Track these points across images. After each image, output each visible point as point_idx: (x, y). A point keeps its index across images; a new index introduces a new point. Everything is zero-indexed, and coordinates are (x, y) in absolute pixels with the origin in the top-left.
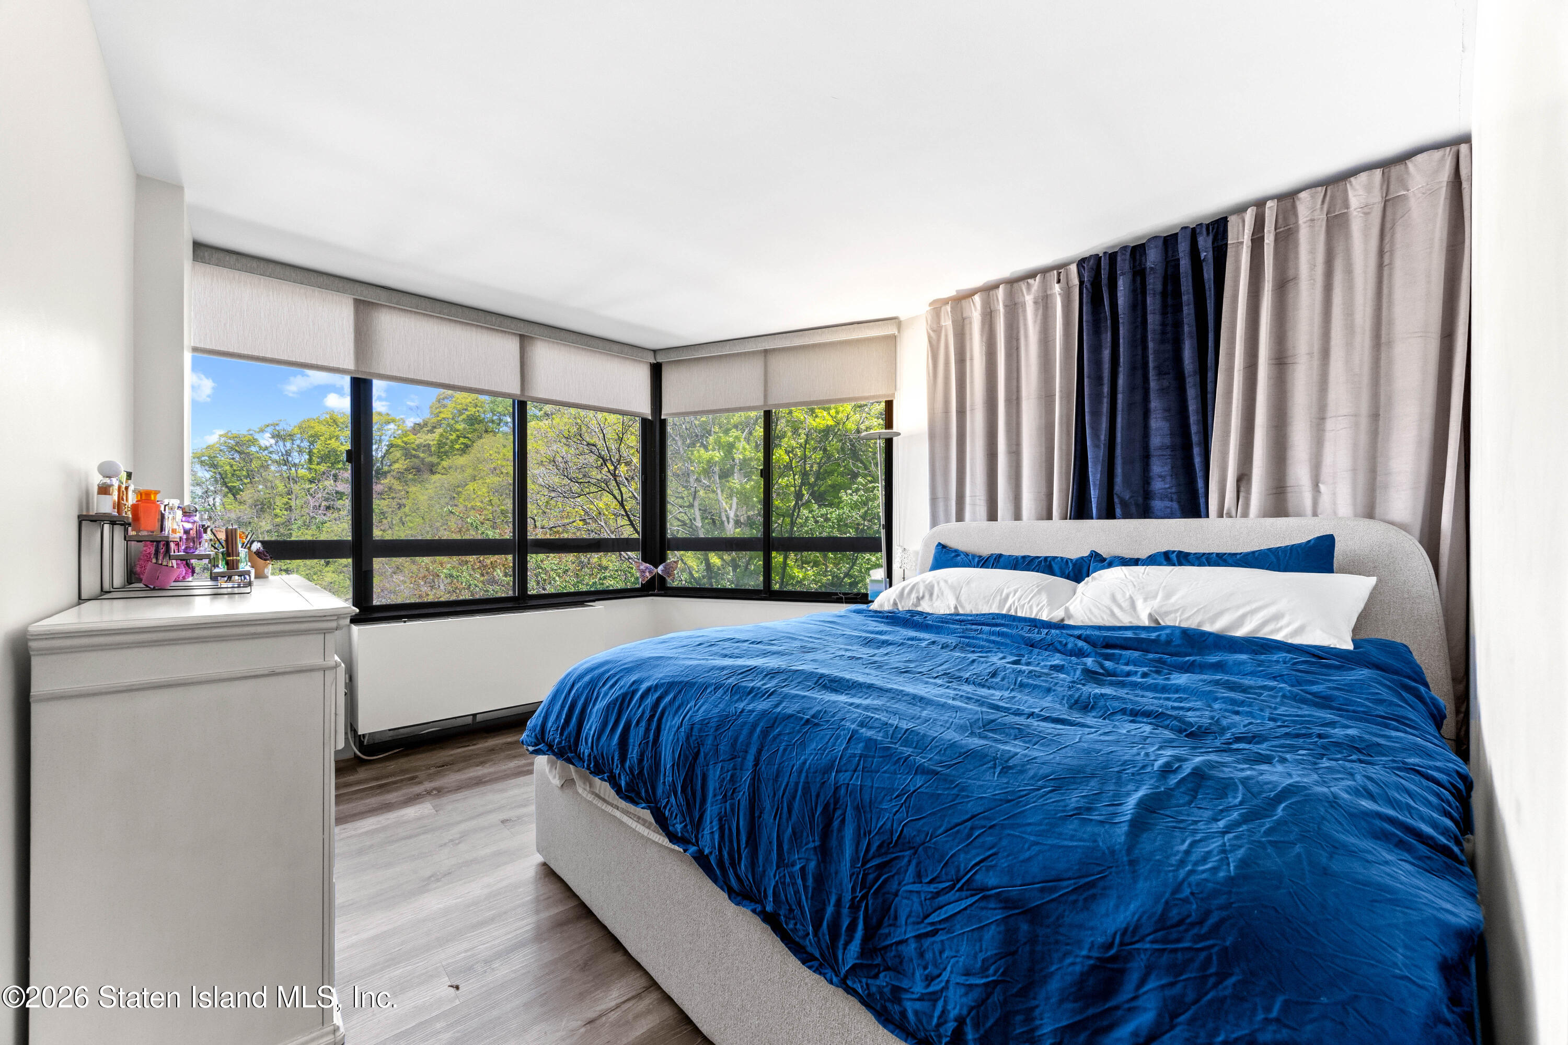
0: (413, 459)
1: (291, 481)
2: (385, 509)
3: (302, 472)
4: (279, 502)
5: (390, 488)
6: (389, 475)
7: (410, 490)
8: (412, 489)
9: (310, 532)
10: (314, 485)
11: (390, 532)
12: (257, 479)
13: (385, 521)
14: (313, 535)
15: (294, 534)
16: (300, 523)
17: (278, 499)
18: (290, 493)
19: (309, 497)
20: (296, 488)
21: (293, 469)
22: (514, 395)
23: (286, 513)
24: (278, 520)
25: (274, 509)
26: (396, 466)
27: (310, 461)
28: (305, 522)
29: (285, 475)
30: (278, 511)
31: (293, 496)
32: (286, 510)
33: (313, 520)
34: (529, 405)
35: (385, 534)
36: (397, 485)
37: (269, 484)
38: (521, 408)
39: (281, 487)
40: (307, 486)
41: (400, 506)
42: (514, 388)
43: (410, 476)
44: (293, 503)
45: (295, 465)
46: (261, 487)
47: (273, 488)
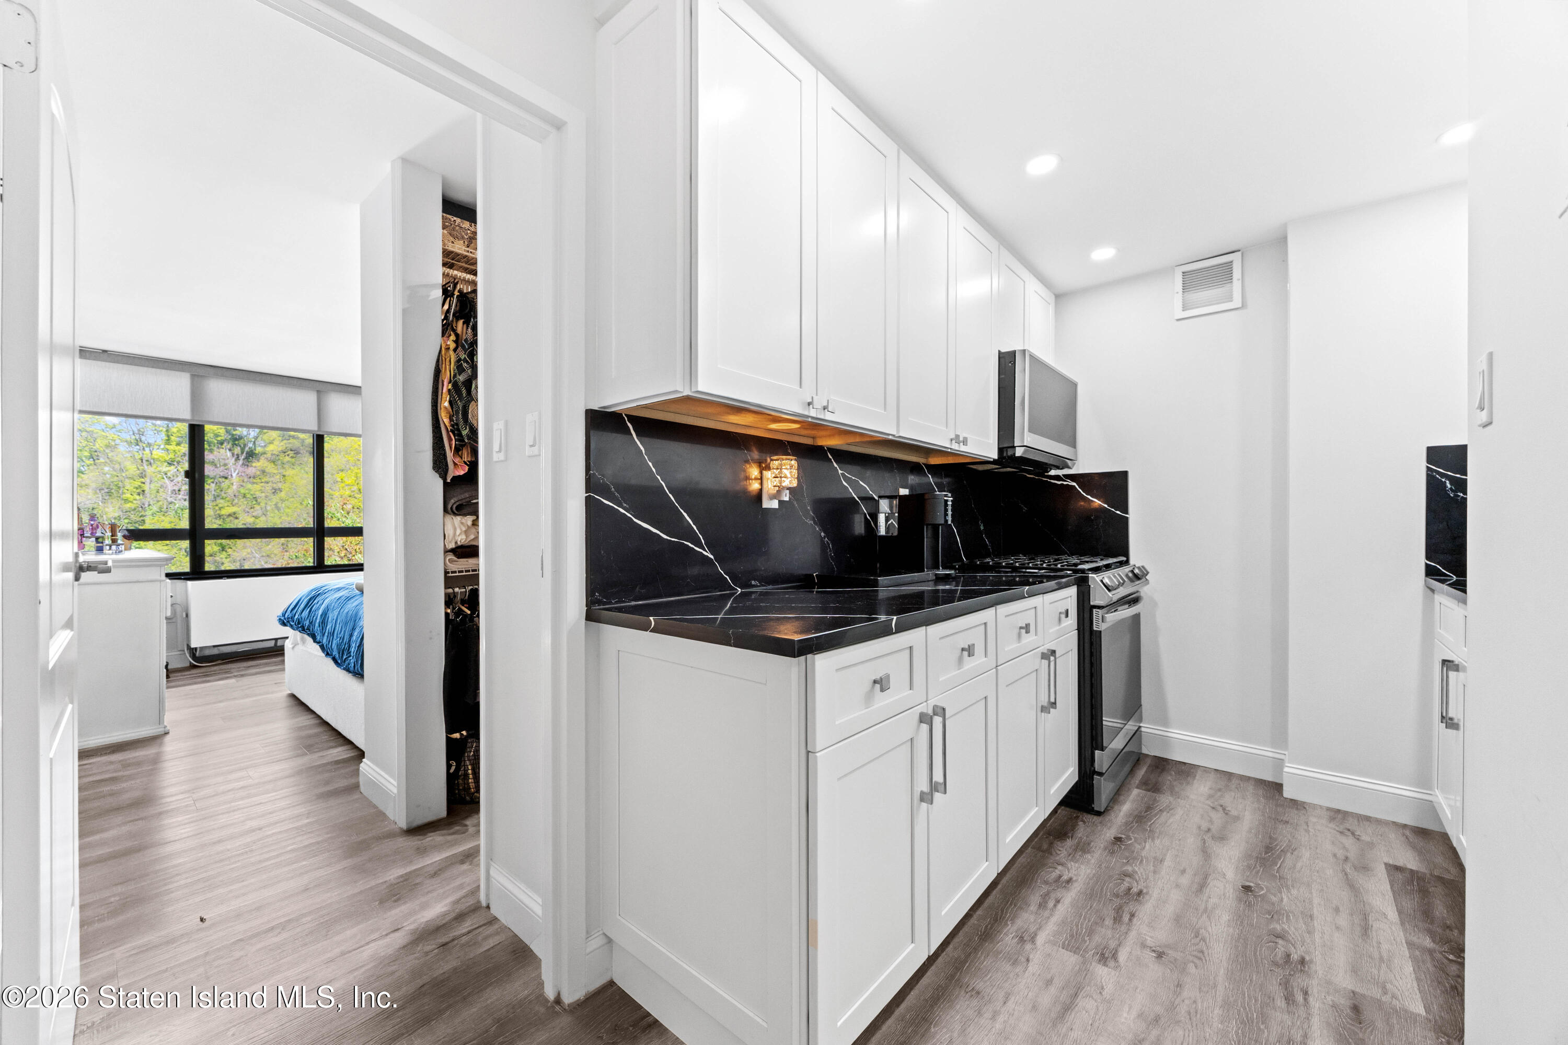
0: (292, 440)
1: (145, 463)
2: (258, 494)
3: (157, 453)
4: (130, 485)
5: (263, 472)
6: (262, 458)
7: (286, 473)
8: (289, 472)
9: (167, 519)
10: (172, 467)
11: (263, 518)
12: (102, 460)
13: (257, 507)
14: (170, 523)
15: (148, 520)
16: (155, 508)
17: (127, 482)
18: (142, 475)
19: (166, 480)
20: (150, 470)
21: (147, 450)
22: (314, 431)
23: (138, 497)
24: (129, 505)
25: (123, 493)
26: (271, 448)
27: (168, 442)
28: (161, 508)
29: (138, 456)
30: (128, 496)
31: (147, 480)
32: (139, 494)
33: (171, 506)
34: (326, 439)
35: (257, 521)
36: (270, 468)
37: (117, 466)
38: (319, 440)
39: (132, 469)
40: (165, 468)
41: (275, 491)
42: (314, 427)
43: (287, 459)
44: (146, 487)
45: (149, 445)
46: (106, 469)
47: (122, 470)
